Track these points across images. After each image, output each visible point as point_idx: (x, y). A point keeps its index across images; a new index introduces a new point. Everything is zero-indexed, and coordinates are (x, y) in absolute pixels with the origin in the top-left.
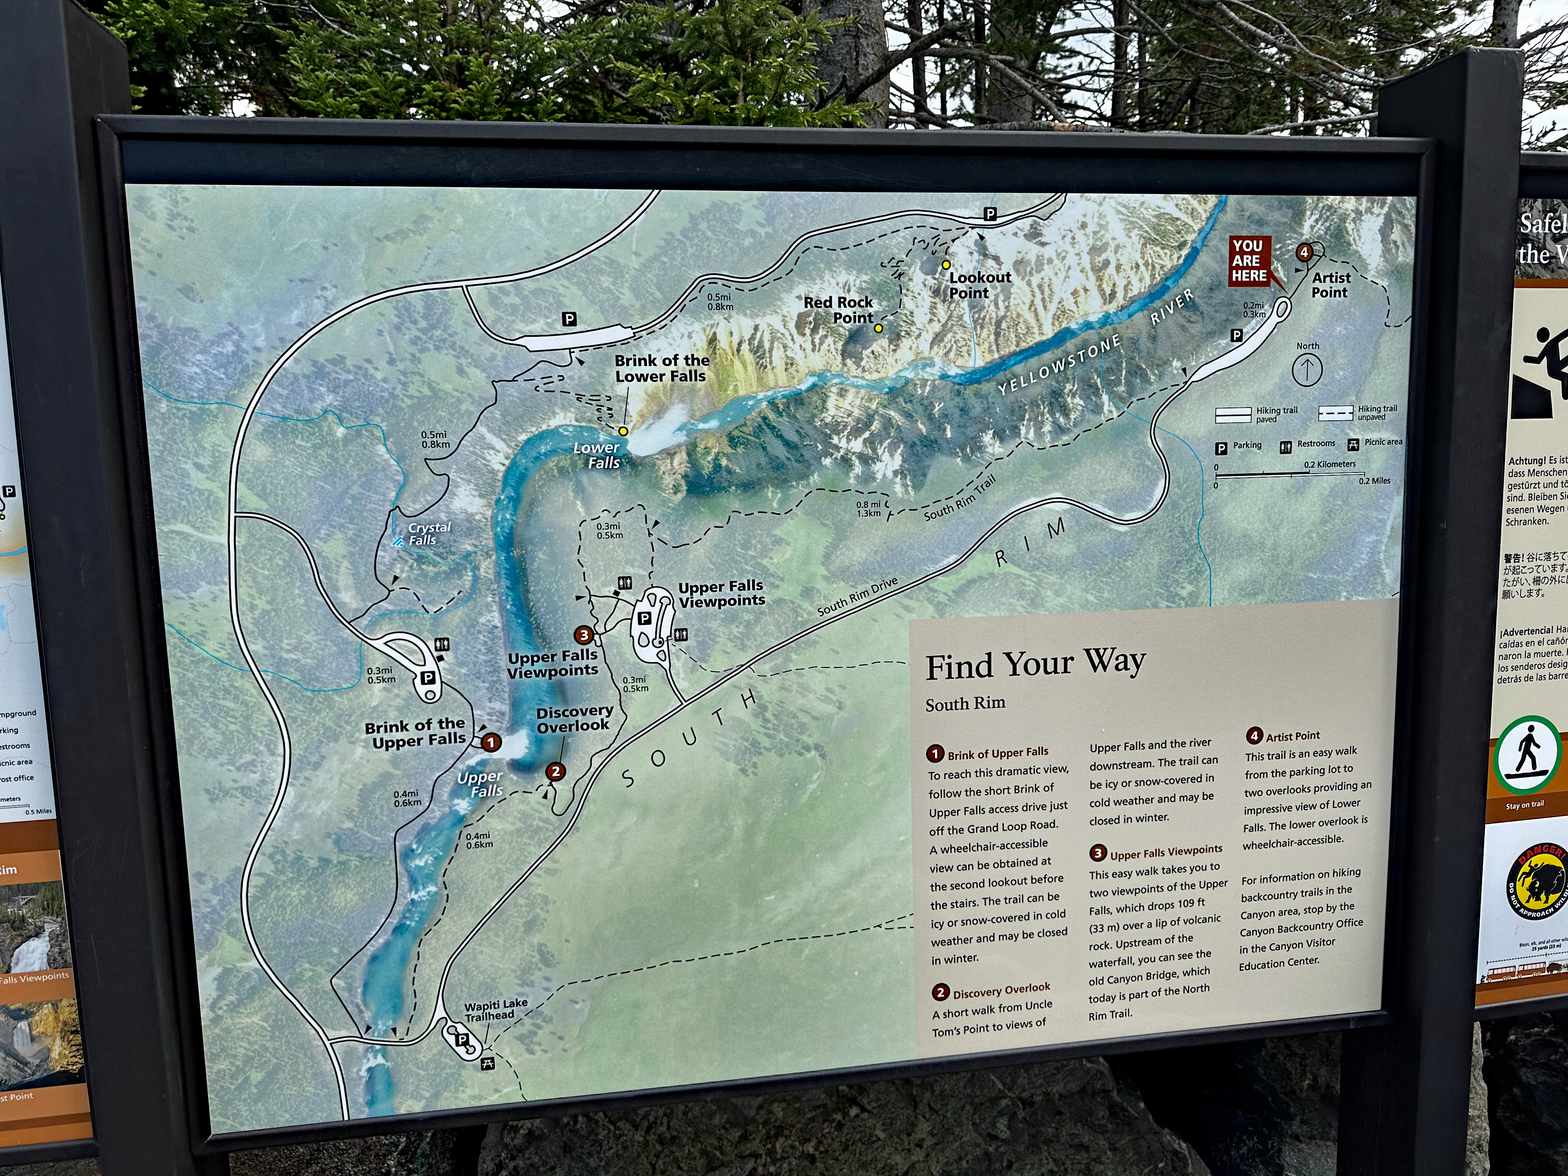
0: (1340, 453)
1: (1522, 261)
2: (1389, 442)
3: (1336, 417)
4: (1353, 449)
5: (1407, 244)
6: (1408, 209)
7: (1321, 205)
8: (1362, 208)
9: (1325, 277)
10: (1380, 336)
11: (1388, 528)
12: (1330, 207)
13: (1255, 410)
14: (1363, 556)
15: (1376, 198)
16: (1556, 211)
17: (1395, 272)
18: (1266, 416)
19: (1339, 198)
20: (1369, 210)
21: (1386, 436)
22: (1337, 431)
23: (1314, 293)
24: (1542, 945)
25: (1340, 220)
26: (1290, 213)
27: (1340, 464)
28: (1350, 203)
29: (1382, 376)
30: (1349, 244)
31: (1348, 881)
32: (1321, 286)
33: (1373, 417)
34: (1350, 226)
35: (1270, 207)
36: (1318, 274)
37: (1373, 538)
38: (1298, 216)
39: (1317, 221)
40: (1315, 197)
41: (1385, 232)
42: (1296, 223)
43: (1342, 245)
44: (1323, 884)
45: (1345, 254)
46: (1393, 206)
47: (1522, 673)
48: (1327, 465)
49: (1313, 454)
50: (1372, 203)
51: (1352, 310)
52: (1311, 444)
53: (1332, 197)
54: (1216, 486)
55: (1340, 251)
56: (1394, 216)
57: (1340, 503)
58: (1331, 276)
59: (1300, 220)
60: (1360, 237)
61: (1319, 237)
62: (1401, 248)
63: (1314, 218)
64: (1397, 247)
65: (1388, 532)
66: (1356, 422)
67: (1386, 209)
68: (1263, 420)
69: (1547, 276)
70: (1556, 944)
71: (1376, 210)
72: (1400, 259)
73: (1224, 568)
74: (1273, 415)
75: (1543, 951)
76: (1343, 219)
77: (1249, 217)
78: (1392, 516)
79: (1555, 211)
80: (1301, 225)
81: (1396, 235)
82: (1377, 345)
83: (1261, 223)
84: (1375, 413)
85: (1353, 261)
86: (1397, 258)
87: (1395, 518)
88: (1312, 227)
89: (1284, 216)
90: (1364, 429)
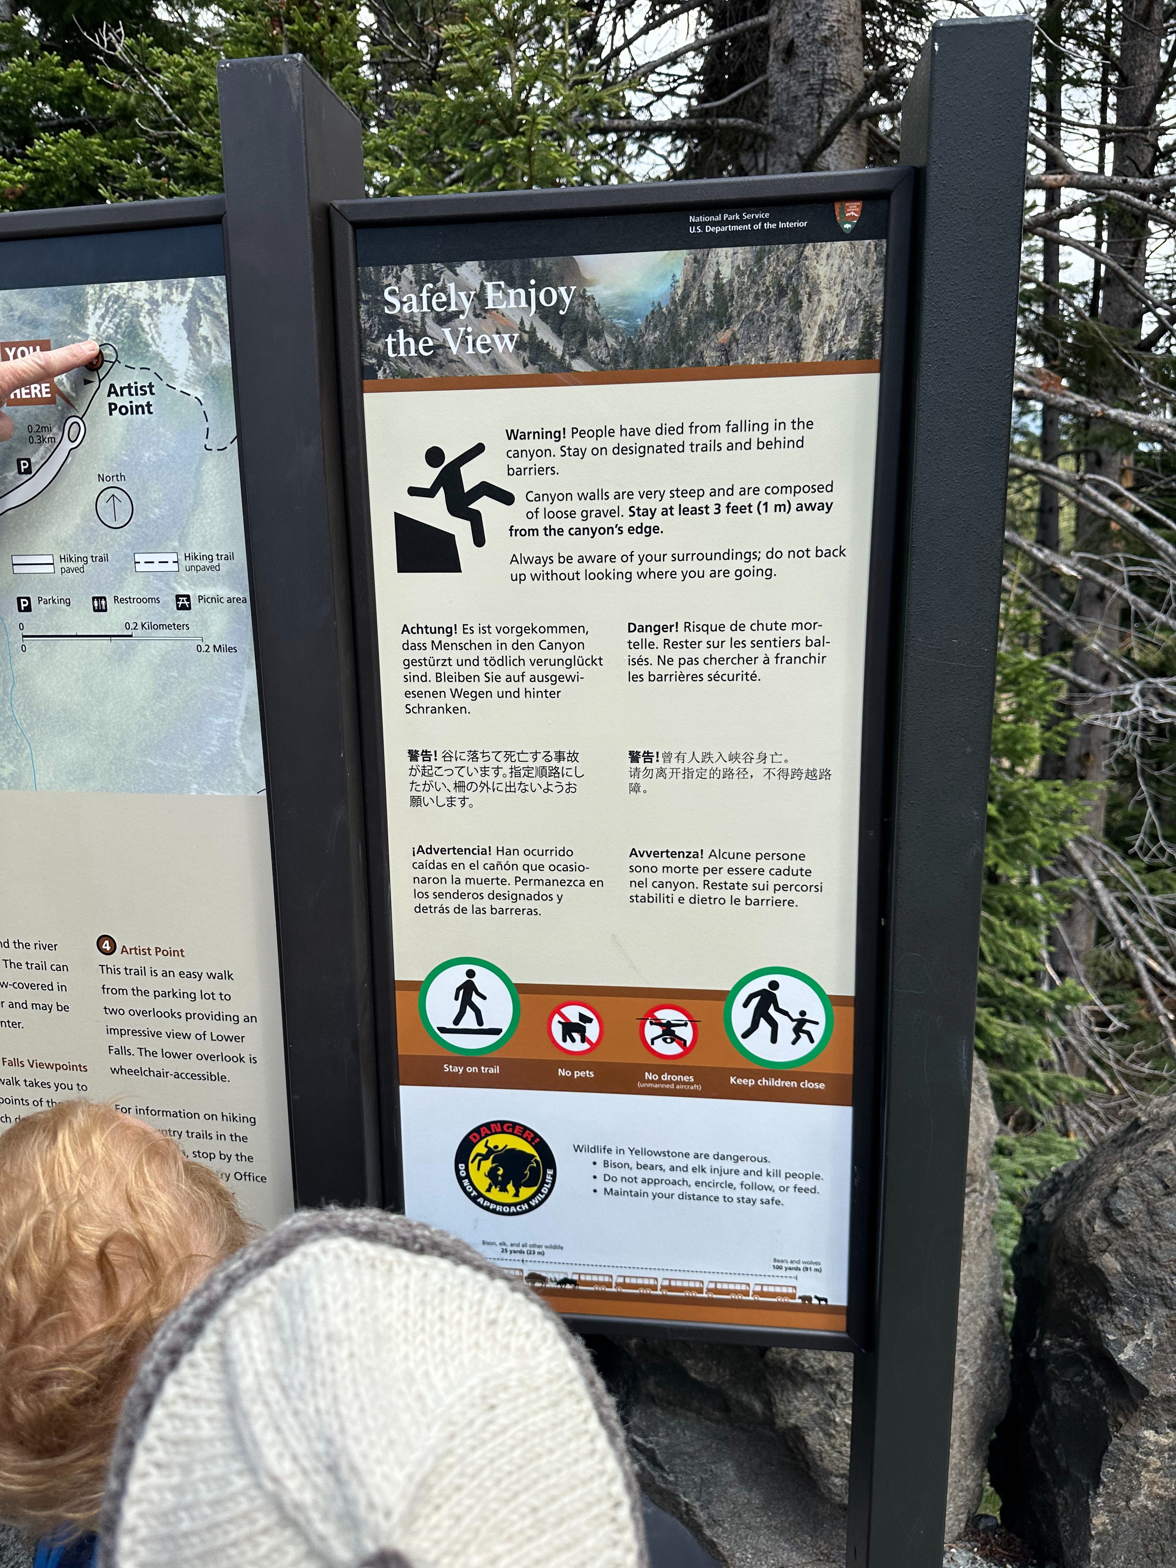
0: (170, 614)
1: (391, 354)
2: (230, 600)
3: (156, 567)
4: (183, 608)
5: (220, 340)
6: (217, 294)
7: (105, 296)
8: (158, 296)
9: (122, 389)
10: (201, 463)
11: (242, 709)
12: (117, 298)
13: (57, 558)
14: (214, 742)
15: (175, 281)
16: (438, 280)
17: (210, 378)
18: (72, 565)
19: (126, 284)
20: (167, 299)
21: (224, 592)
22: (161, 585)
23: (111, 411)
24: (515, 1248)
25: (132, 313)
26: (69, 309)
27: (169, 627)
28: (141, 290)
29: (210, 514)
30: (147, 345)
31: (242, 1129)
32: (119, 401)
33: (205, 568)
34: (145, 321)
35: (42, 303)
36: (112, 386)
37: (223, 720)
38: (79, 312)
39: (103, 317)
40: (97, 286)
41: (191, 326)
42: (77, 320)
43: (138, 346)
44: (212, 1127)
45: (143, 357)
46: (197, 291)
47: (451, 903)
48: (152, 627)
49: (134, 612)
50: (170, 289)
51: (161, 430)
52: (129, 600)
53: (118, 285)
54: (24, 649)
55: (137, 354)
56: (200, 303)
57: (175, 674)
58: (129, 387)
59: (82, 316)
60: (160, 334)
61: (109, 338)
62: (214, 346)
63: (99, 313)
64: (209, 345)
65: (242, 713)
66: (183, 573)
67: (189, 295)
68: (69, 570)
69: (433, 373)
70: (537, 1250)
71: (176, 297)
72: (215, 361)
73: (45, 747)
74: (80, 564)
75: (518, 1256)
76: (135, 311)
77: (20, 318)
78: (245, 694)
79: (435, 281)
80: (84, 324)
81: (205, 329)
82: (198, 473)
83: (34, 324)
84: (206, 563)
85: (154, 366)
86: (210, 359)
87: (249, 697)
88: (98, 325)
89: (62, 313)
90: (194, 583)
